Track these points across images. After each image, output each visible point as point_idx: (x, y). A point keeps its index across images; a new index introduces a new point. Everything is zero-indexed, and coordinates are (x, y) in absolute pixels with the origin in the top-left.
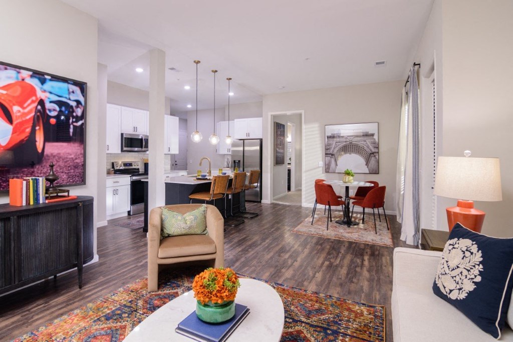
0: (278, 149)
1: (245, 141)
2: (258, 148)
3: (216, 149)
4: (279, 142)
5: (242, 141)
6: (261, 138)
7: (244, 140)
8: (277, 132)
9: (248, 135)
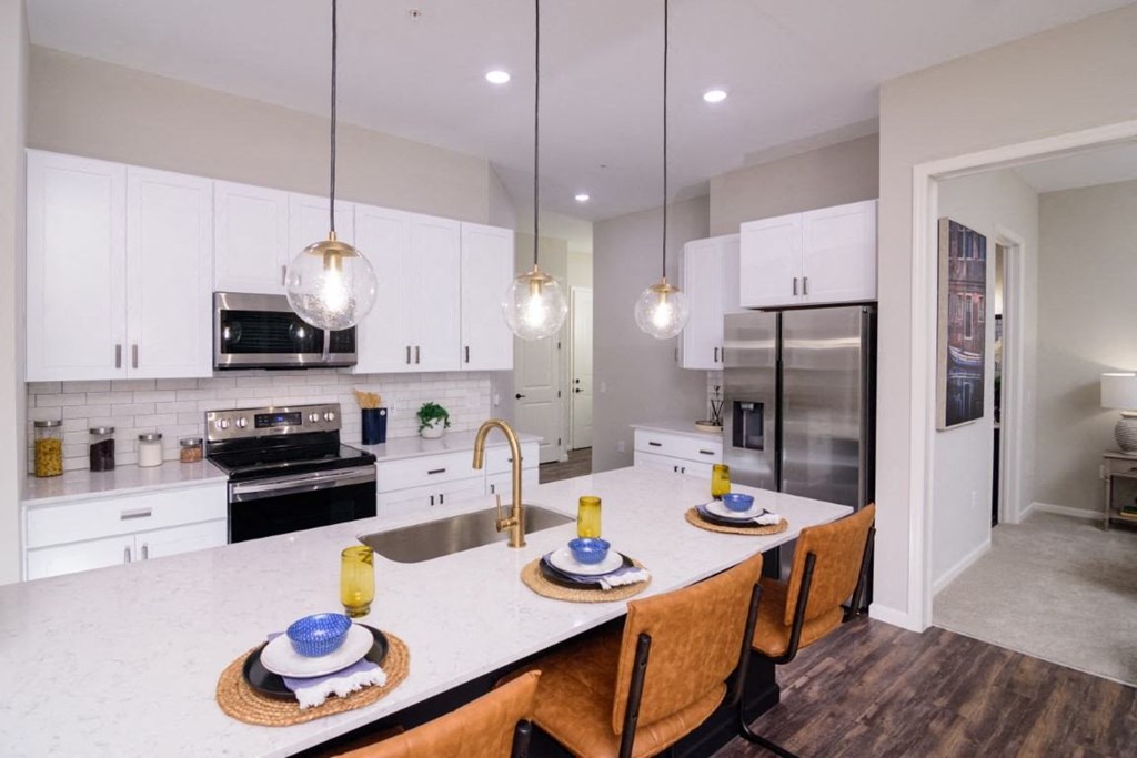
0: (955, 352)
1: (786, 314)
2: (856, 342)
3: (672, 348)
4: (961, 318)
5: (774, 314)
6: (868, 297)
7: (780, 309)
8: (952, 269)
9: (800, 285)
